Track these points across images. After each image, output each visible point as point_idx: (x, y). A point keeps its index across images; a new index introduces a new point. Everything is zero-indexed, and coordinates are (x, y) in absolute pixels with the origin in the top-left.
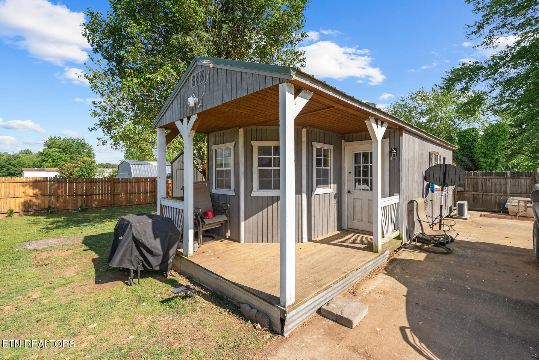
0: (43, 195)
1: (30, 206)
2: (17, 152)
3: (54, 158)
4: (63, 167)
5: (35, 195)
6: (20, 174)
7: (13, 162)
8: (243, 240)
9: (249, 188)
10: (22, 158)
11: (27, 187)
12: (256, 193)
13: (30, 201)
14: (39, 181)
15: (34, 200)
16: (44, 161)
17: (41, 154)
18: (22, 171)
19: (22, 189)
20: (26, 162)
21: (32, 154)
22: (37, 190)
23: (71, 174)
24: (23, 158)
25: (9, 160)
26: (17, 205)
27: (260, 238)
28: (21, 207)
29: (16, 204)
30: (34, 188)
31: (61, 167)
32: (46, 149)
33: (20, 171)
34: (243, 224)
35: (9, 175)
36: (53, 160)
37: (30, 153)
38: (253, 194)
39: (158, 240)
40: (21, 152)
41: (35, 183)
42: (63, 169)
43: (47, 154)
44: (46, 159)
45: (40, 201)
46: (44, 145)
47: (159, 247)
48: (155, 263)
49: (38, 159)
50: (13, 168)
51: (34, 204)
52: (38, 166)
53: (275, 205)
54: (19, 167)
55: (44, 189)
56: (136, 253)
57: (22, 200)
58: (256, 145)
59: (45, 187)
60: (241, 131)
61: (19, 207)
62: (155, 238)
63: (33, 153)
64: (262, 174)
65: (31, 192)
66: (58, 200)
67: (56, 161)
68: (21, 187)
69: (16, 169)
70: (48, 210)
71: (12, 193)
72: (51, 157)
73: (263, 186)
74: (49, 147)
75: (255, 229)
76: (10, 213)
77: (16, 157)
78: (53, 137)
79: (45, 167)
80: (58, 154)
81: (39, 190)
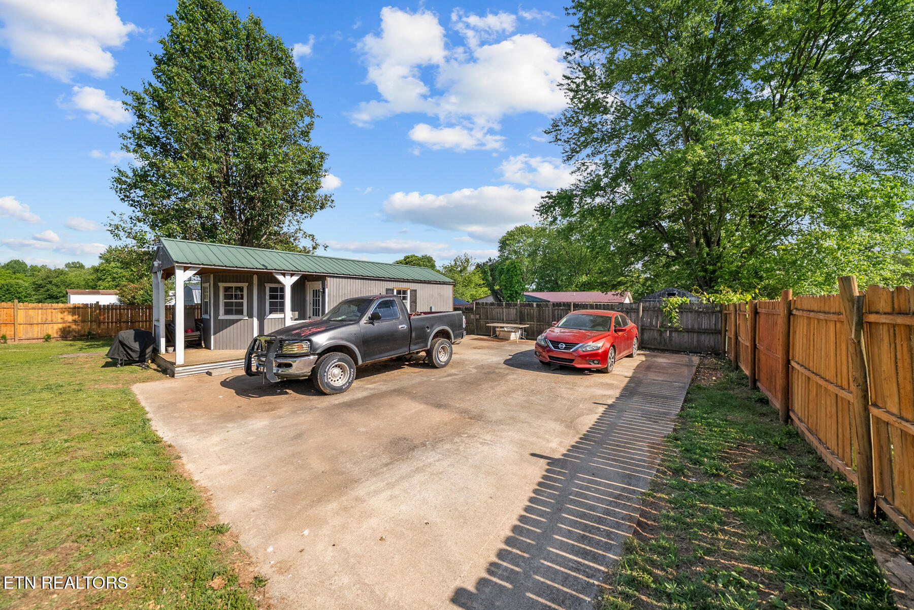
0: (83, 321)
1: (69, 332)
2: (61, 266)
3: (115, 275)
4: (124, 288)
5: (75, 321)
6: (63, 298)
7: (54, 281)
8: (212, 348)
9: (217, 313)
10: (68, 275)
11: (66, 313)
12: (222, 317)
13: (69, 327)
14: (79, 308)
15: (74, 327)
16: (100, 279)
17: (96, 270)
18: (67, 293)
19: (60, 316)
20: (74, 280)
21: (84, 268)
22: (77, 317)
23: (134, 297)
24: (71, 274)
25: (48, 277)
26: (55, 331)
27: (225, 347)
28: (59, 333)
29: (53, 330)
30: (74, 314)
31: (121, 289)
32: (102, 263)
33: (64, 292)
34: (212, 337)
35: (49, 298)
36: (114, 279)
37: (82, 266)
38: (220, 318)
39: (137, 343)
40: (67, 265)
41: (75, 310)
42: (125, 291)
43: (104, 270)
44: (103, 277)
45: (79, 328)
46: (100, 257)
47: (138, 347)
48: (135, 356)
49: (92, 277)
50: (54, 288)
51: (74, 330)
52: (92, 287)
53: (235, 325)
54: (63, 288)
55: (84, 315)
56: (121, 349)
57: (60, 326)
58: (222, 285)
59: (85, 314)
60: (212, 276)
61: (57, 333)
62: (135, 341)
63: (86, 267)
64: (226, 304)
65: (70, 318)
66: (99, 326)
67: (117, 280)
68: (59, 314)
69: (59, 290)
70: (88, 336)
71: (49, 319)
72: (110, 275)
73: (227, 312)
74: (108, 261)
75: (221, 341)
76: (48, 338)
77: (60, 273)
78: (113, 247)
79: (101, 287)
80: (120, 271)
81: (79, 317)
